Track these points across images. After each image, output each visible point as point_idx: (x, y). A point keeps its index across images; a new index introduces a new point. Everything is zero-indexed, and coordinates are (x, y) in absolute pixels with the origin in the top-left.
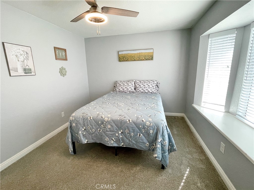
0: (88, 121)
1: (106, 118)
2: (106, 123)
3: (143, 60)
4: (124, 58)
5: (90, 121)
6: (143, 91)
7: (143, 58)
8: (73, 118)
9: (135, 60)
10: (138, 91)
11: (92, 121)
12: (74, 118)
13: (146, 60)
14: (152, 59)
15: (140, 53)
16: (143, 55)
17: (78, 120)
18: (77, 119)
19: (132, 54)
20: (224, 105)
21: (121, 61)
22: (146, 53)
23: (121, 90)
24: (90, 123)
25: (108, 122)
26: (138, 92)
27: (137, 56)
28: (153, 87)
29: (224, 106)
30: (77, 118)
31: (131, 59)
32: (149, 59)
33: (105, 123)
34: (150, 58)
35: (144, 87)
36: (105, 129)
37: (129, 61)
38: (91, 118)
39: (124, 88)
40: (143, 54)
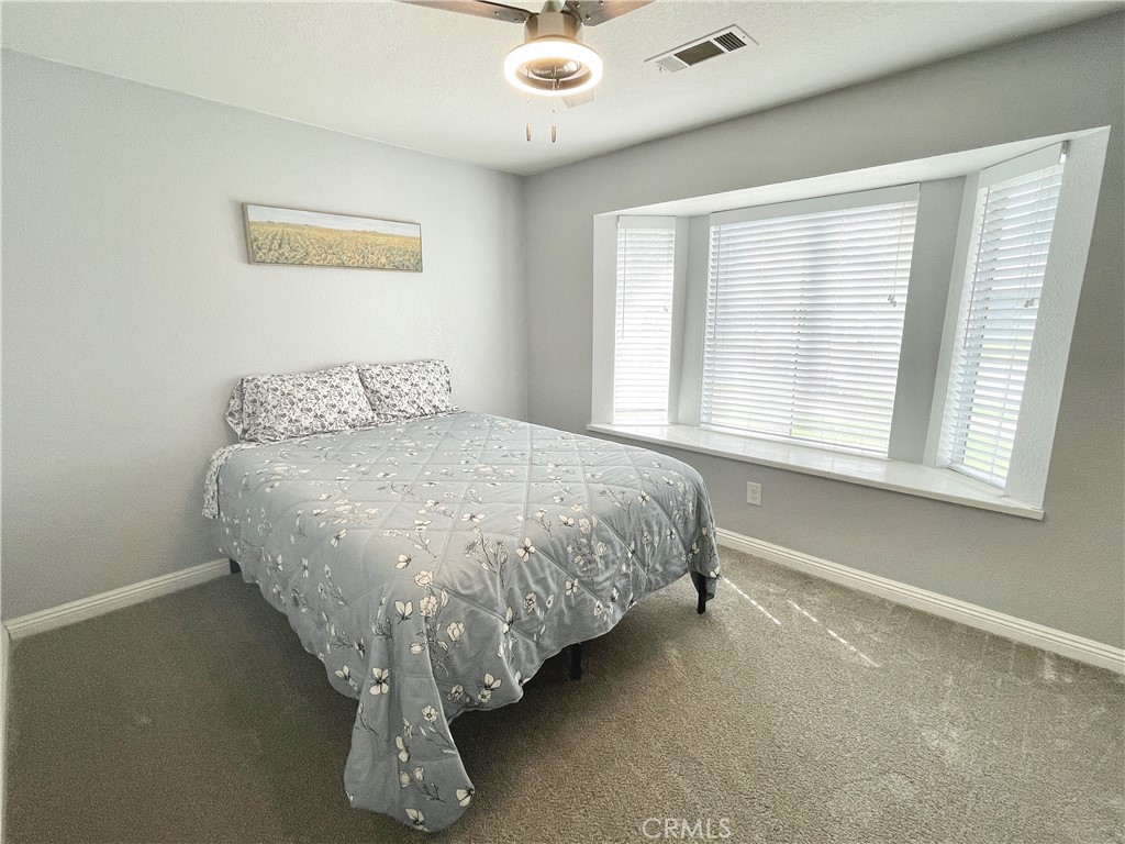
0: (525, 567)
1: (582, 521)
2: (589, 541)
3: (383, 269)
4: (286, 248)
5: (529, 564)
6: (413, 411)
7: (383, 260)
8: (439, 598)
9: (343, 266)
10: (394, 413)
11: (540, 561)
12: (444, 594)
13: (397, 269)
14: (418, 268)
15: (364, 232)
16: (381, 245)
17: (477, 588)
18: (468, 588)
19: (328, 230)
20: (666, 407)
21: (264, 262)
22: (392, 235)
23: (306, 423)
24: (534, 572)
25: (595, 532)
26: (393, 416)
27: (354, 248)
28: (430, 389)
29: (664, 410)
30: (462, 584)
31: (326, 259)
32: (408, 270)
33: (584, 541)
34: (409, 261)
35: (414, 390)
36: (589, 566)
37: (311, 265)
38: (532, 549)
39: (321, 408)
40: (381, 240)
